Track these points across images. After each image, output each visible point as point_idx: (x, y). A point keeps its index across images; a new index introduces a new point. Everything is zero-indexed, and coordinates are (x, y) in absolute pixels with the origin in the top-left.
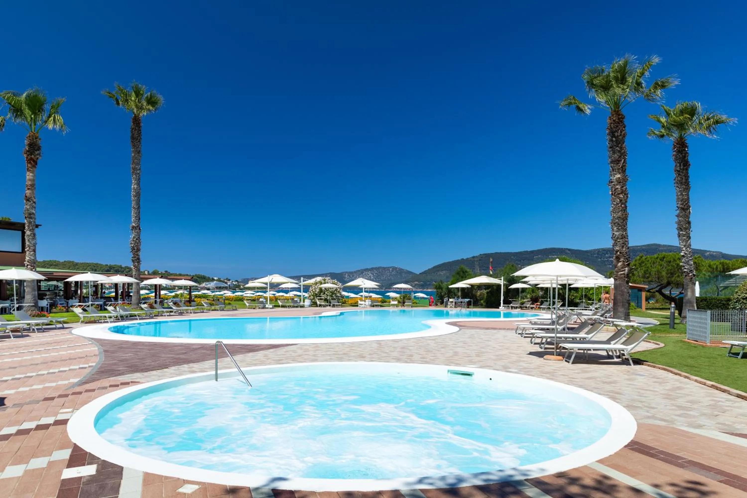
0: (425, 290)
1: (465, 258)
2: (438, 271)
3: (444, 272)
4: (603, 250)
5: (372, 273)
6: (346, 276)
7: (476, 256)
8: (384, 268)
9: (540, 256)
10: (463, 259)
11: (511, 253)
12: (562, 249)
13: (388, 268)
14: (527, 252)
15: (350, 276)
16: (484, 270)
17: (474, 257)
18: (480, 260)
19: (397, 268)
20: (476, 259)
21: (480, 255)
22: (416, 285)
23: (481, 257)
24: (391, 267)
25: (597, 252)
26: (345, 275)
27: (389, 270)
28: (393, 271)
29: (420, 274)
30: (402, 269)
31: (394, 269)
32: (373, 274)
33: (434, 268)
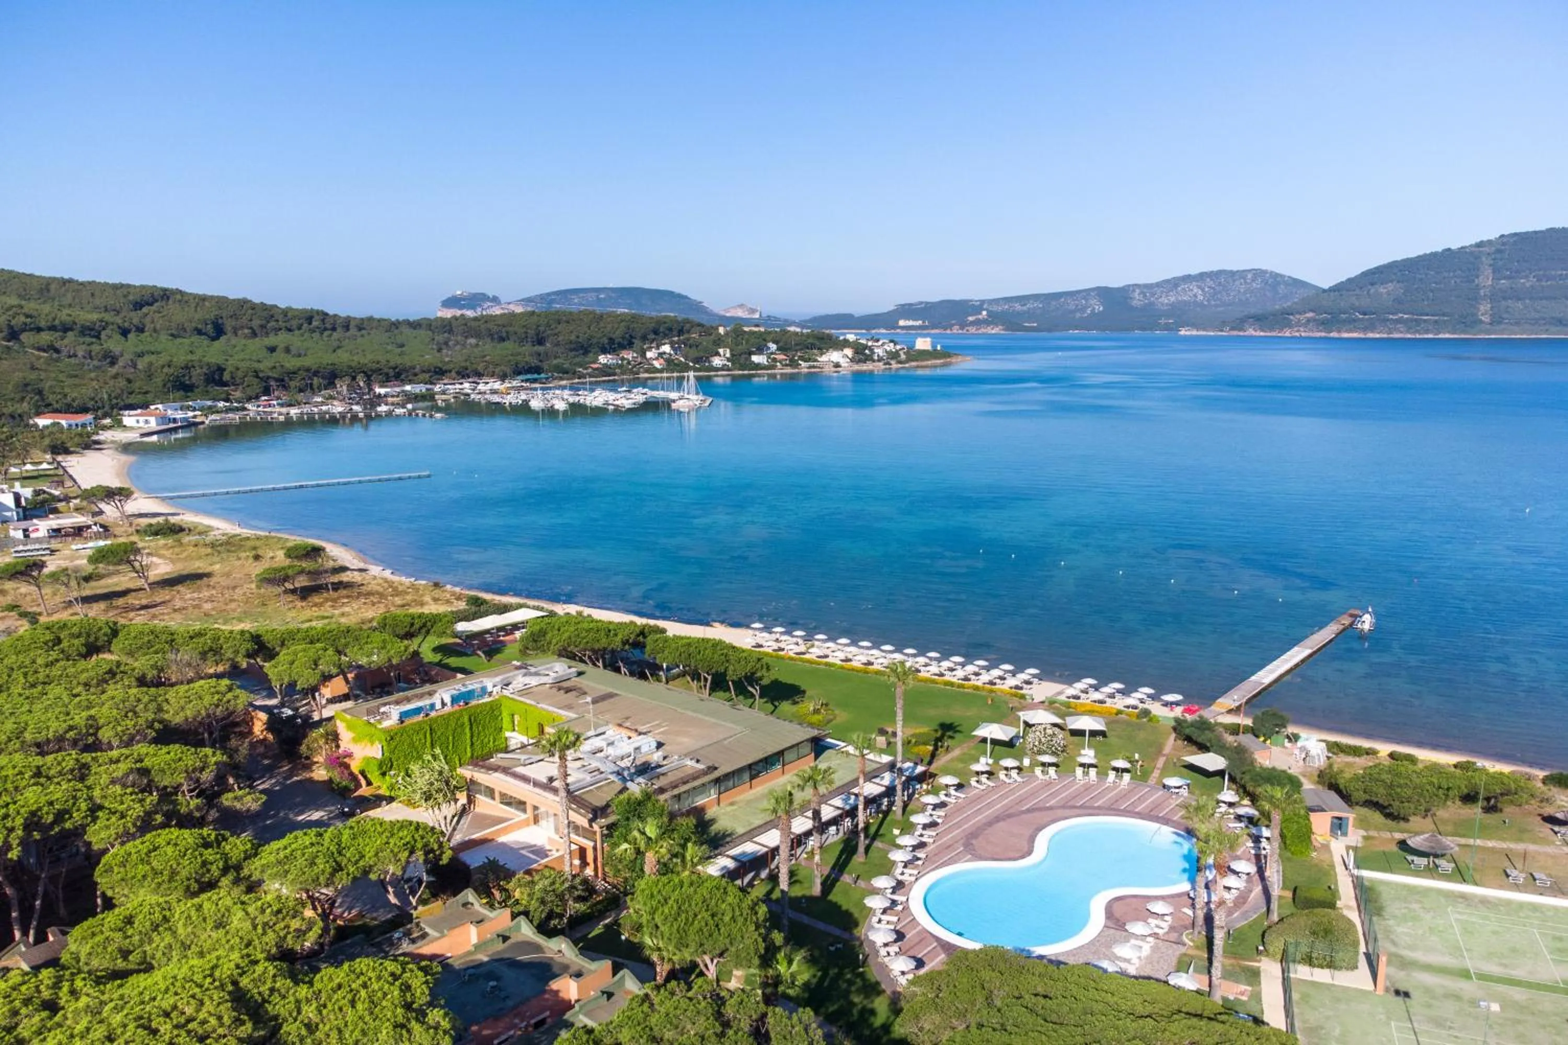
0: (1332, 335)
1: (1454, 247)
2: (1372, 284)
3: (1390, 286)
5: (1199, 287)
6: (1136, 295)
7: (1490, 242)
8: (1232, 273)
10: (1449, 249)
13: (1242, 274)
15: (1145, 296)
16: (1504, 278)
17: (1480, 245)
18: (1499, 251)
19: (1265, 272)
21: (1502, 236)
22: (1309, 320)
23: (1504, 244)
24: (1250, 271)
26: (1134, 291)
27: (1245, 279)
28: (1253, 280)
29: (1329, 289)
30: (1277, 275)
31: (1258, 274)
32: (1203, 290)
33: (1365, 274)
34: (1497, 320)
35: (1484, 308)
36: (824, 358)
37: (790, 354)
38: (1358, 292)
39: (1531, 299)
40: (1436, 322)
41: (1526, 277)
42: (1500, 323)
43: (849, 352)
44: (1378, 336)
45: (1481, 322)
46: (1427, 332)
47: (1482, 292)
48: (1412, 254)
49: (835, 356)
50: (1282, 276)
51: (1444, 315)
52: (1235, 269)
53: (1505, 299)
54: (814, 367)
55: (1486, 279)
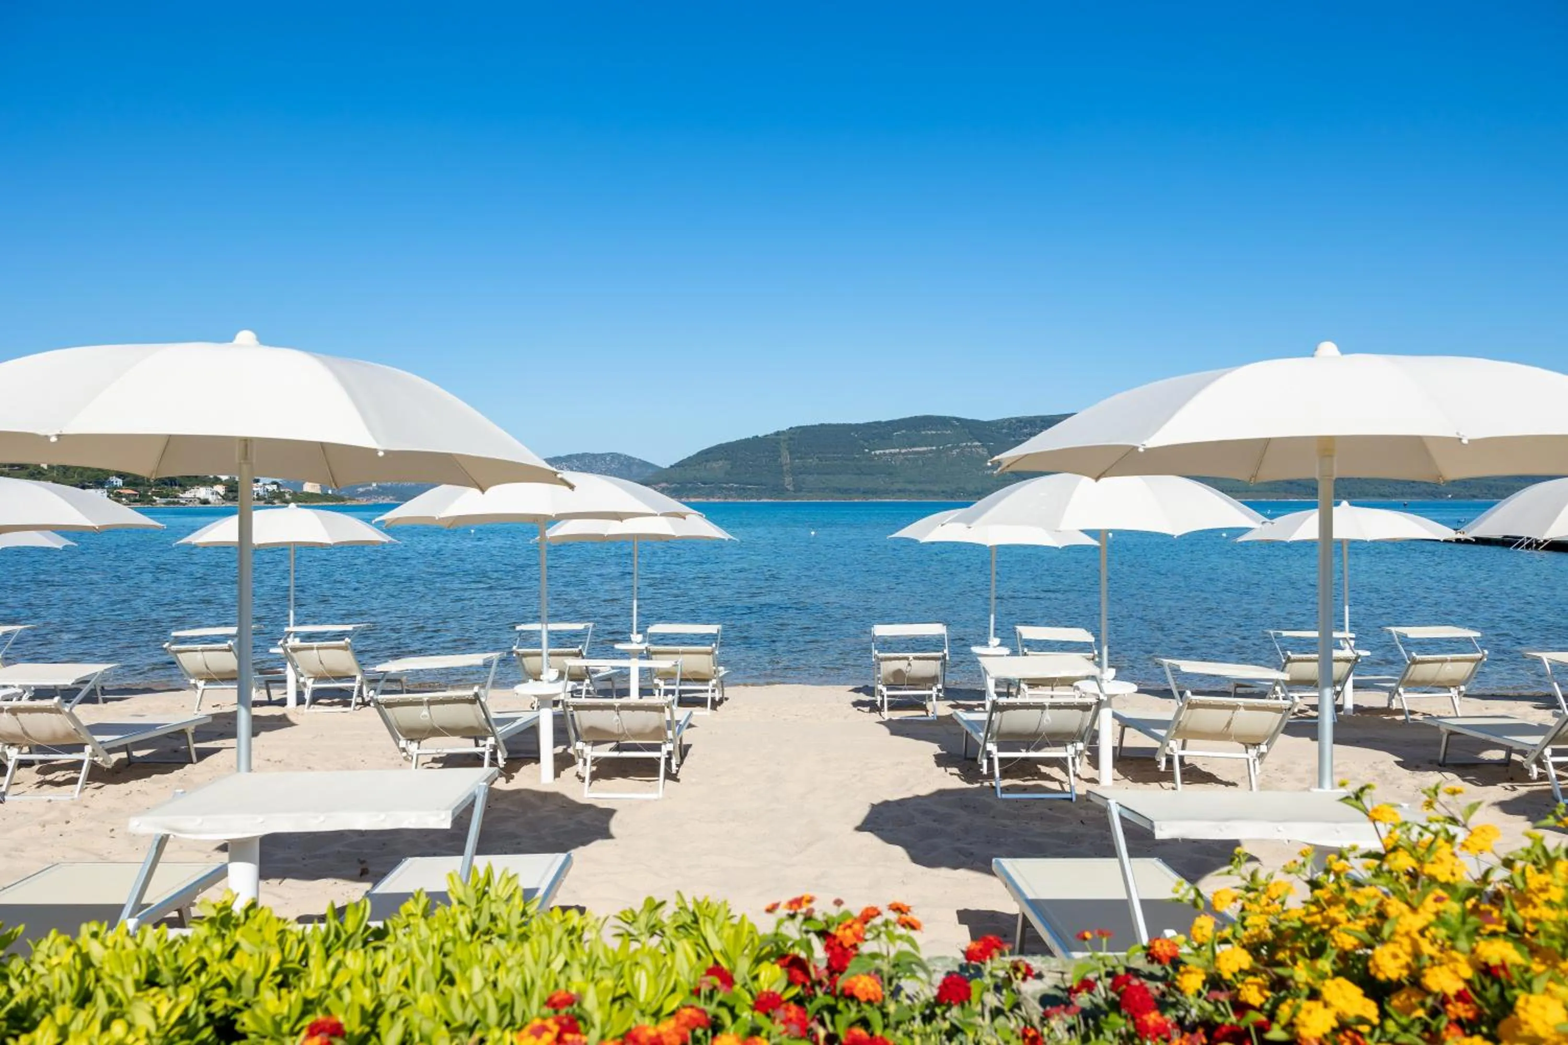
2: (707, 461)
3: (721, 463)
4: (1018, 420)
7: (784, 432)
8: (594, 456)
9: (904, 431)
11: (850, 425)
12: (945, 417)
13: (603, 456)
14: (879, 423)
16: (798, 458)
17: (778, 433)
18: (791, 439)
19: (619, 455)
20: (782, 437)
21: (791, 428)
23: (794, 434)
24: (609, 454)
25: (1006, 424)
27: (606, 459)
28: (612, 461)
29: (672, 467)
30: (630, 458)
33: (700, 454)
34: (798, 489)
35: (788, 479)
36: (188, 495)
37: (141, 489)
38: (697, 467)
39: (818, 474)
40: (757, 489)
41: (811, 458)
42: (800, 491)
43: (220, 489)
44: (717, 500)
45: (788, 490)
46: (752, 497)
47: (785, 468)
48: (733, 439)
49: (202, 492)
50: (634, 459)
51: (762, 484)
52: (596, 452)
53: (801, 473)
54: (174, 503)
55: (786, 458)
